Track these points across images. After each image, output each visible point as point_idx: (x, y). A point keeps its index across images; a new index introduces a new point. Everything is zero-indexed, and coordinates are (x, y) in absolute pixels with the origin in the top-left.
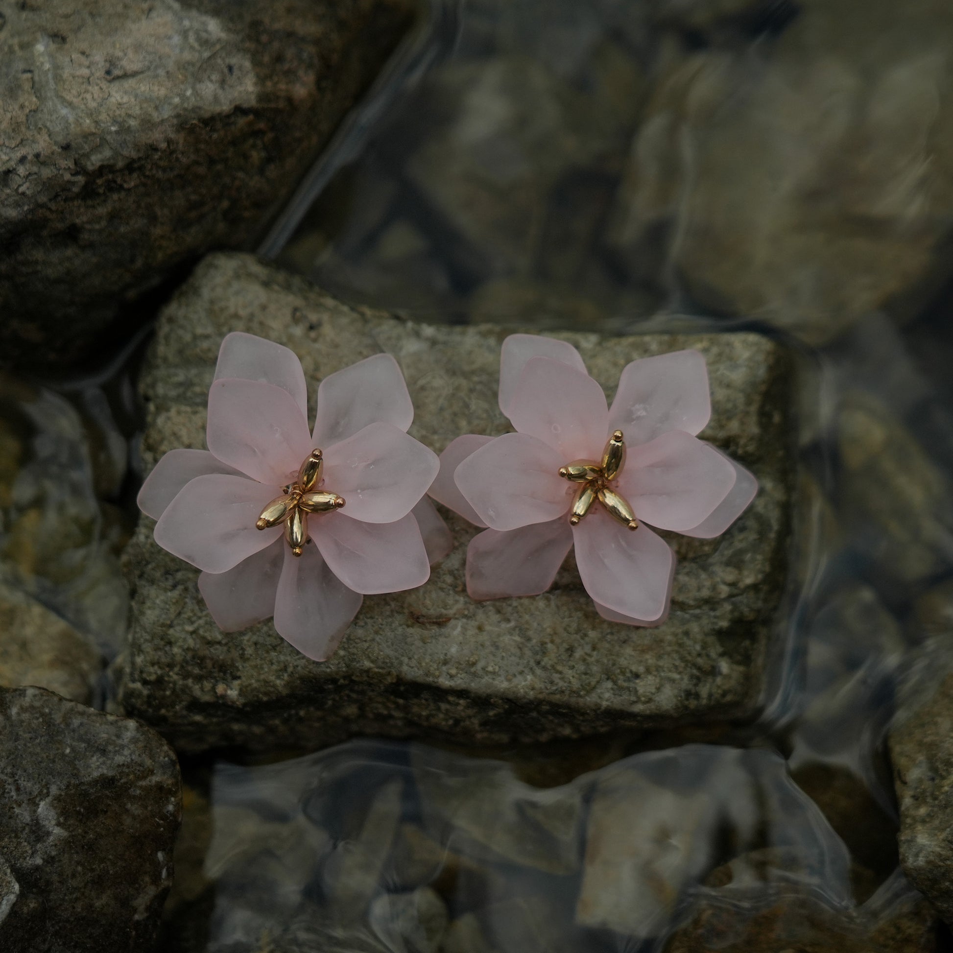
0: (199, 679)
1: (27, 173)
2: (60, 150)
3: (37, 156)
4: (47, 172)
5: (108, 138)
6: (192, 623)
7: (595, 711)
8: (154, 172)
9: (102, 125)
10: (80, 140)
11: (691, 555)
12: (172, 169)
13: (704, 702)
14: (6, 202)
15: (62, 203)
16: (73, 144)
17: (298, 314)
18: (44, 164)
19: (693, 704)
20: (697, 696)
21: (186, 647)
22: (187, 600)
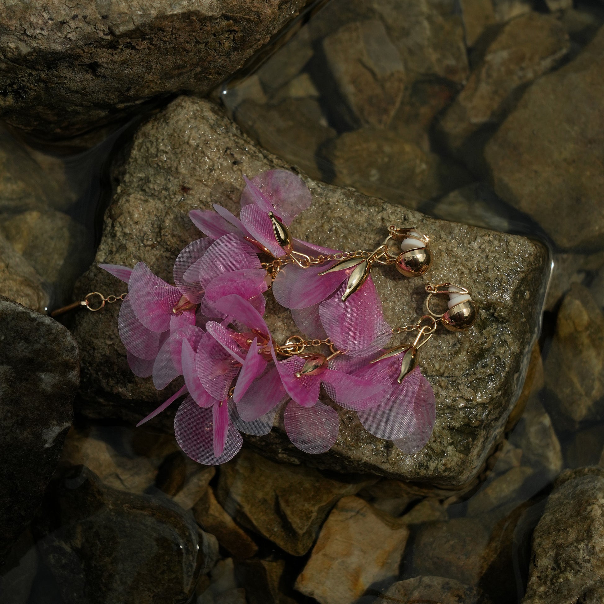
0: (106, 376)
1: (75, 26)
2: (100, 18)
3: (85, 17)
4: (88, 29)
5: (135, 18)
6: (112, 339)
7: (358, 461)
8: (158, 43)
9: (133, 8)
10: (116, 15)
11: (446, 374)
12: (170, 43)
13: (431, 473)
14: (56, 40)
15: (93, 48)
16: (111, 17)
17: (228, 152)
18: (88, 23)
19: (423, 472)
20: (427, 468)
21: (103, 354)
22: (111, 323)
